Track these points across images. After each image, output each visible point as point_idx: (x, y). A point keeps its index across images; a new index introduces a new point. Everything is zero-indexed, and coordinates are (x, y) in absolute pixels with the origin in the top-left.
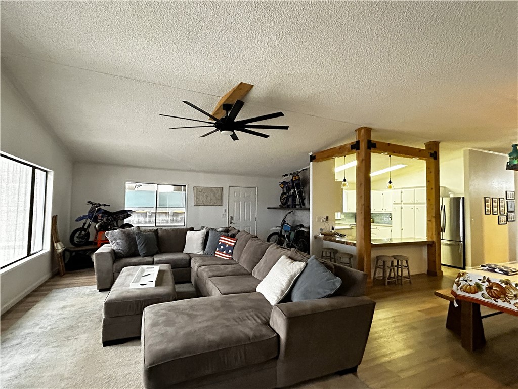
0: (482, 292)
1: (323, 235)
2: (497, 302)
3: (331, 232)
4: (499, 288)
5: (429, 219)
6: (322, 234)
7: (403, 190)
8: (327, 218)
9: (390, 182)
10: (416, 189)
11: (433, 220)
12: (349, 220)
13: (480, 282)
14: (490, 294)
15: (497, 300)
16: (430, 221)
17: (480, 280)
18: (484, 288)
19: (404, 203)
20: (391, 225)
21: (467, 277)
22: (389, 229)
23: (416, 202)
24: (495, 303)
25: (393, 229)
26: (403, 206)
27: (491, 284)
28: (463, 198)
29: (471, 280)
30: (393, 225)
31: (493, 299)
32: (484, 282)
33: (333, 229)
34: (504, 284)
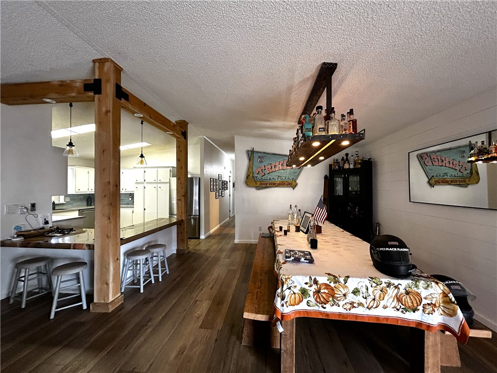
0: (308, 299)
1: (21, 239)
2: (325, 308)
3: (43, 228)
4: (327, 289)
5: (179, 199)
6: (18, 236)
7: (146, 170)
8: (33, 206)
9: (142, 156)
10: (159, 169)
11: (183, 198)
12: (79, 203)
13: (306, 287)
14: (318, 300)
15: (324, 306)
16: (180, 200)
17: (306, 283)
18: (311, 293)
19: (147, 183)
20: (133, 206)
21: (291, 282)
22: (130, 210)
23: (159, 181)
24: (322, 309)
25: (135, 209)
26: (145, 185)
27: (319, 286)
28: (199, 178)
29: (295, 286)
30: (134, 206)
31: (320, 305)
32: (311, 286)
33: (47, 223)
34: (332, 283)
